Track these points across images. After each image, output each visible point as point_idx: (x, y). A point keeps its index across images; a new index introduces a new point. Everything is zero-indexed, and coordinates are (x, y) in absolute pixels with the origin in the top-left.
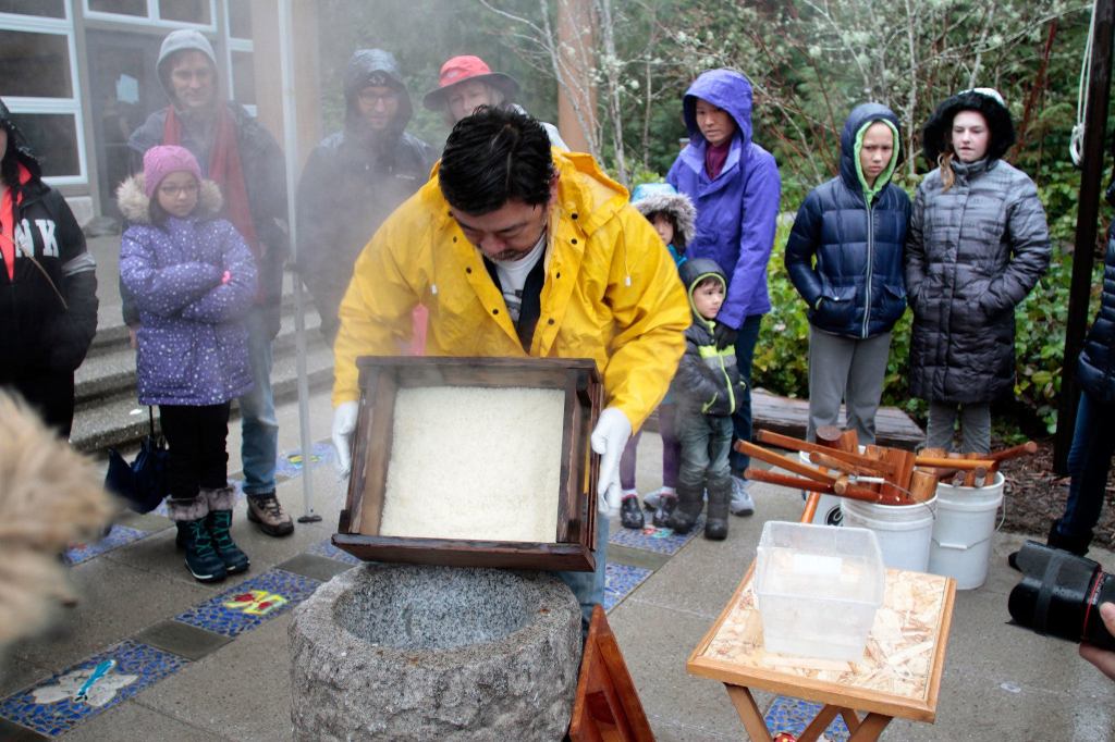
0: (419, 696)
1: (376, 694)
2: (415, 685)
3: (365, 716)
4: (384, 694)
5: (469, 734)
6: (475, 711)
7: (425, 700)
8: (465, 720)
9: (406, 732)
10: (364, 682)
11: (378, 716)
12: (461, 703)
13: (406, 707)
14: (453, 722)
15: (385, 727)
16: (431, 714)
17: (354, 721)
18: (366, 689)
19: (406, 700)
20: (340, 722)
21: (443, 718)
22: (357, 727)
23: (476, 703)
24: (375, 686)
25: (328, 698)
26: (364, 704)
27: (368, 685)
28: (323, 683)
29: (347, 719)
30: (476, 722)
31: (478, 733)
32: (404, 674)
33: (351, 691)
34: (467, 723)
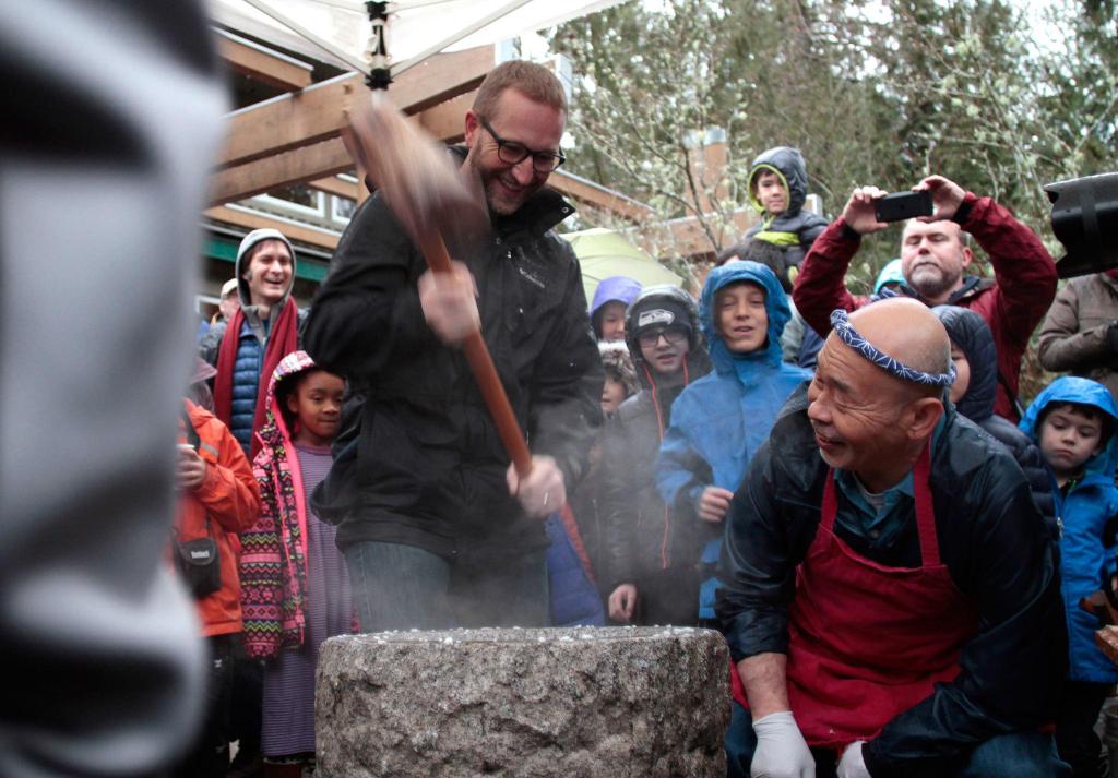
0: (487, 683)
1: (425, 686)
2: (480, 668)
3: (408, 723)
4: (437, 684)
5: (560, 754)
6: (569, 715)
7: (495, 690)
8: (554, 726)
9: (465, 743)
10: (410, 672)
11: (428, 718)
12: (548, 698)
13: (467, 701)
14: (535, 727)
15: (435, 735)
16: (504, 710)
17: (392, 733)
18: (412, 682)
19: (468, 690)
20: (373, 740)
21: (521, 720)
22: (396, 741)
23: (569, 700)
24: (424, 675)
25: (360, 708)
26: (408, 705)
27: (414, 675)
28: (353, 683)
29: (384, 733)
30: (571, 734)
31: (574, 756)
32: (467, 654)
33: (391, 687)
34: (556, 732)
